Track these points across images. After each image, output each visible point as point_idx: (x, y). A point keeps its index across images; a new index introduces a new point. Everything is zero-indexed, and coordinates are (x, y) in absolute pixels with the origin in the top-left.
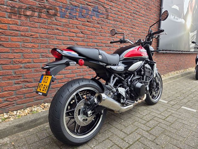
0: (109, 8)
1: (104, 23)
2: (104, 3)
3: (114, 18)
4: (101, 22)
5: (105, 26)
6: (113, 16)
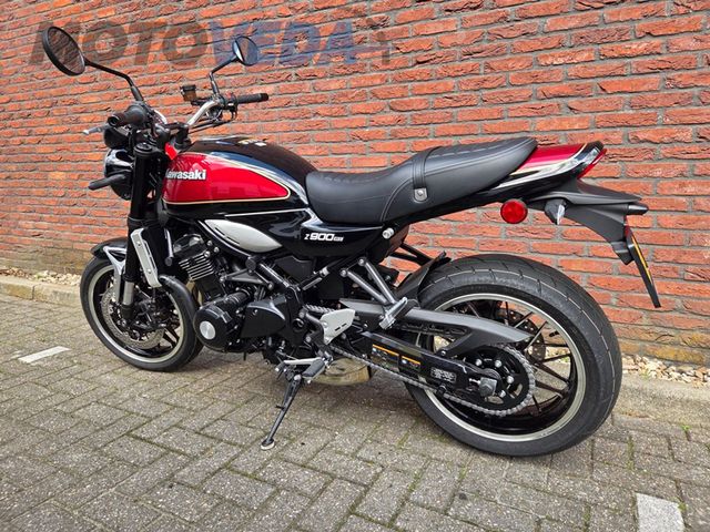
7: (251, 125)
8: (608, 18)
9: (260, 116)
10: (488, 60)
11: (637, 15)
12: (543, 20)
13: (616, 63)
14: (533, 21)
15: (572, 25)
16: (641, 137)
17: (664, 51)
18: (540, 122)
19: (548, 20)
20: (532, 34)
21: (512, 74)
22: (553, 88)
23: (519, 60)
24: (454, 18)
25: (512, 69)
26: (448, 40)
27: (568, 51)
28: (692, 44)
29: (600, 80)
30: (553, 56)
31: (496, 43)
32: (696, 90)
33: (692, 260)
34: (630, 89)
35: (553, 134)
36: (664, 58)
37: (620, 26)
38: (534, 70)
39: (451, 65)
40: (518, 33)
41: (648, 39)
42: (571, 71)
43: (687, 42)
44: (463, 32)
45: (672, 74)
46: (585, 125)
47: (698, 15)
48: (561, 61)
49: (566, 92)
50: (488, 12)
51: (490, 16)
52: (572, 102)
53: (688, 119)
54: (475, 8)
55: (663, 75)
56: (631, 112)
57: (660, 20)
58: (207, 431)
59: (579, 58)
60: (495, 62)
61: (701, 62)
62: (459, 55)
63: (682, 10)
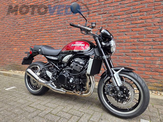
0: (119, 4)
1: (112, 21)
2: (112, 3)
3: (126, 11)
4: (108, 21)
5: (112, 23)
6: (126, 10)
7: (57, 38)
8: (133, 16)
9: (59, 36)
10: (108, 24)
11: (139, 15)
12: (119, 16)
13: (135, 25)
14: (117, 16)
15: (125, 17)
16: (141, 40)
17: (145, 22)
18: (119, 37)
19: (120, 16)
20: (117, 19)
21: (113, 27)
22: (122, 30)
23: (114, 24)
24: (101, 16)
25: (113, 26)
26: (99, 20)
27: (125, 22)
28: (151, 21)
29: (132, 29)
30: (121, 23)
31: (110, 21)
32: (152, 31)
33: (153, 67)
34: (138, 30)
35: (122, 40)
36: (145, 24)
37: (135, 17)
38: (118, 26)
39: (100, 25)
40: (114, 19)
41: (141, 20)
42: (125, 26)
43: (149, 20)
44: (102, 18)
45: (147, 27)
46: (129, 38)
47: (152, 15)
48: (123, 25)
49: (125, 31)
50: (108, 14)
51: (108, 15)
52: (126, 33)
53: (151, 37)
54: (105, 14)
55: (145, 27)
56: (138, 35)
57: (144, 16)
58: (46, 105)
59: (127, 24)
60: (109, 25)
61: (153, 25)
62: (102, 23)
63: (148, 14)
